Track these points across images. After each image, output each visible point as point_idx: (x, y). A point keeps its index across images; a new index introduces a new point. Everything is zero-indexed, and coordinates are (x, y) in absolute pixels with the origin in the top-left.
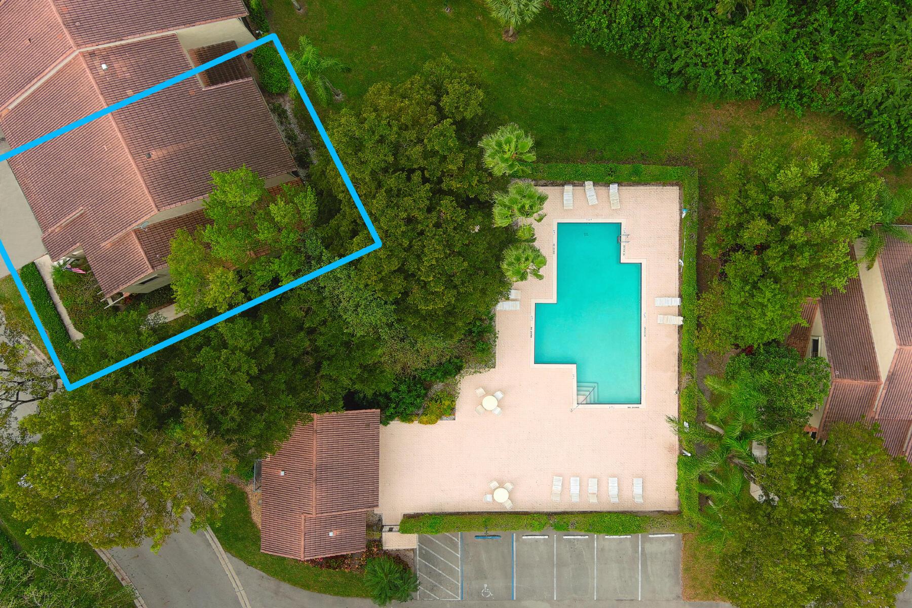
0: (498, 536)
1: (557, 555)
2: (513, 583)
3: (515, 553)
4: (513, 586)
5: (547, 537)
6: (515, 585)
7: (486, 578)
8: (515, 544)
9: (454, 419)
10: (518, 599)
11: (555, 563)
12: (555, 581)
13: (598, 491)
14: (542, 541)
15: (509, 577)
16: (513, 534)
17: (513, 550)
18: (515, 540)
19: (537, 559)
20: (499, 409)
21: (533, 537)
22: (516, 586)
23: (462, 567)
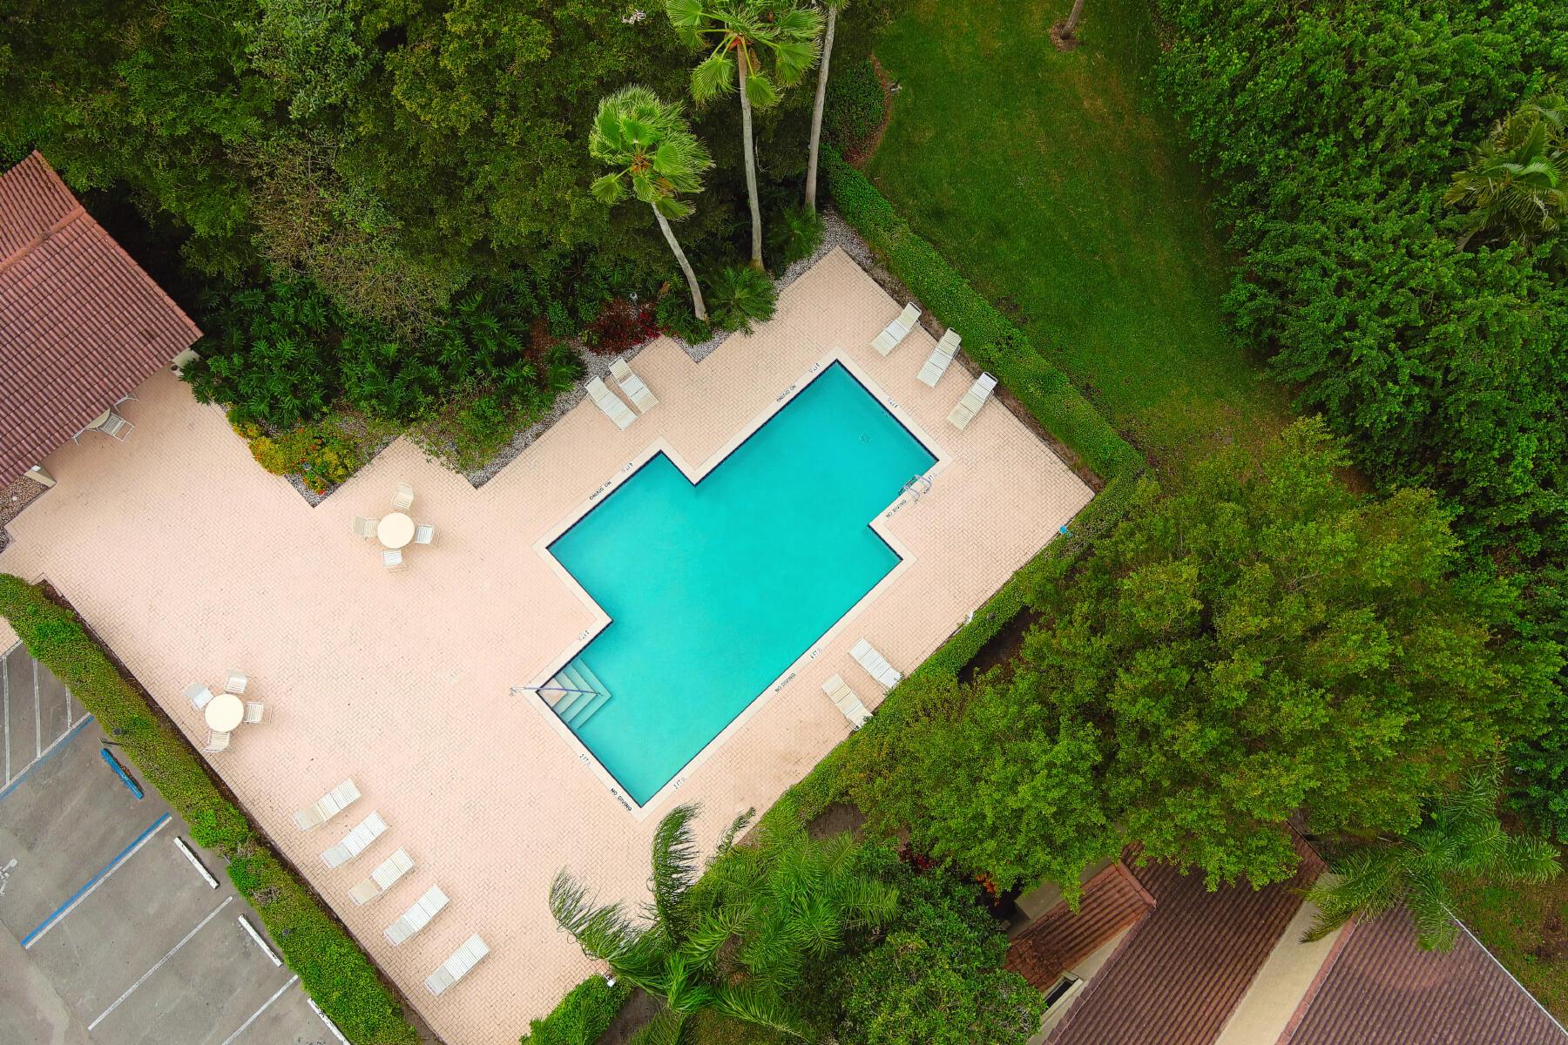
0: (140, 790)
1: (191, 941)
2: (61, 910)
3: (130, 855)
4: (54, 916)
5: (214, 884)
6: (61, 917)
7: (30, 848)
8: (150, 837)
9: (313, 506)
10: (31, 954)
11: (171, 953)
12: (130, 990)
13: (390, 889)
14: (198, 884)
15: (69, 888)
16: (166, 816)
17: (134, 844)
18: (158, 829)
19: (152, 910)
20: (397, 559)
21: (192, 858)
22: (59, 923)
23: (18, 782)
